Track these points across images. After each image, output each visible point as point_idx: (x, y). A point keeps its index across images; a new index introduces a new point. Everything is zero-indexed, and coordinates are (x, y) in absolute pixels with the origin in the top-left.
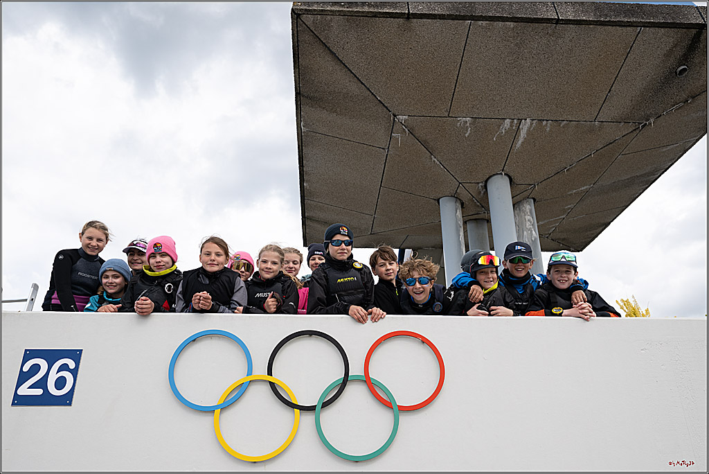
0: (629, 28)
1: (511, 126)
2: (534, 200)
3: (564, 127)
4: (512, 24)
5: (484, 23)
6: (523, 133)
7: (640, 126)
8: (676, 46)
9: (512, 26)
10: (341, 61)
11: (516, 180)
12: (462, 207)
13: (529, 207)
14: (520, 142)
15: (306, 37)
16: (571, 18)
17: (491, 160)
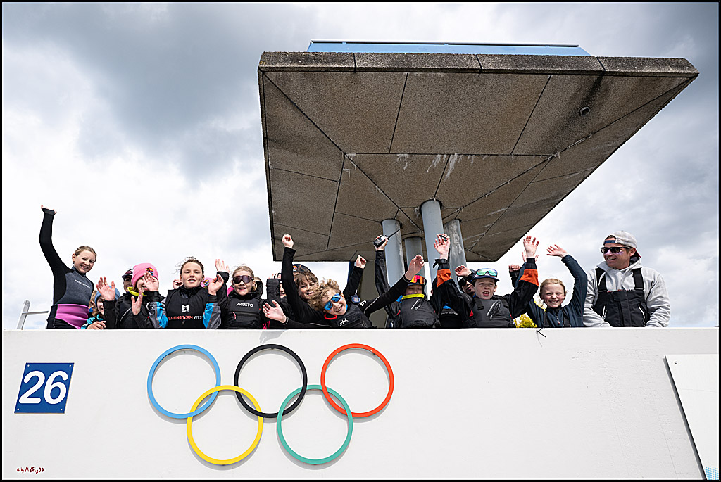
0: (540, 76)
1: (442, 160)
2: (460, 220)
3: (485, 160)
4: (442, 75)
5: (419, 74)
6: (452, 166)
7: (549, 158)
8: (580, 90)
9: (442, 76)
10: (300, 110)
11: (446, 205)
12: (401, 227)
13: (455, 226)
14: (449, 173)
15: (270, 91)
16: (492, 68)
17: (424, 189)
